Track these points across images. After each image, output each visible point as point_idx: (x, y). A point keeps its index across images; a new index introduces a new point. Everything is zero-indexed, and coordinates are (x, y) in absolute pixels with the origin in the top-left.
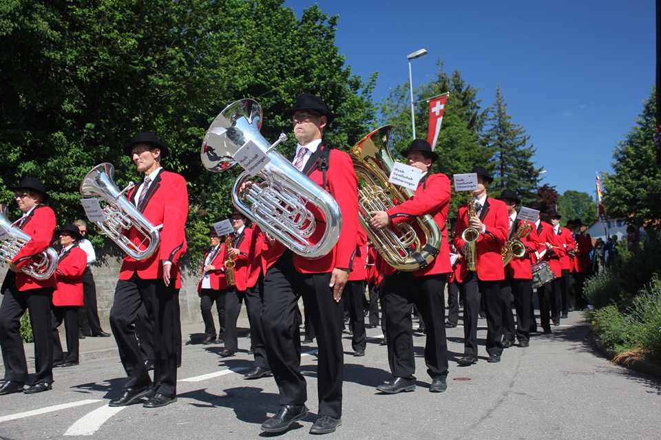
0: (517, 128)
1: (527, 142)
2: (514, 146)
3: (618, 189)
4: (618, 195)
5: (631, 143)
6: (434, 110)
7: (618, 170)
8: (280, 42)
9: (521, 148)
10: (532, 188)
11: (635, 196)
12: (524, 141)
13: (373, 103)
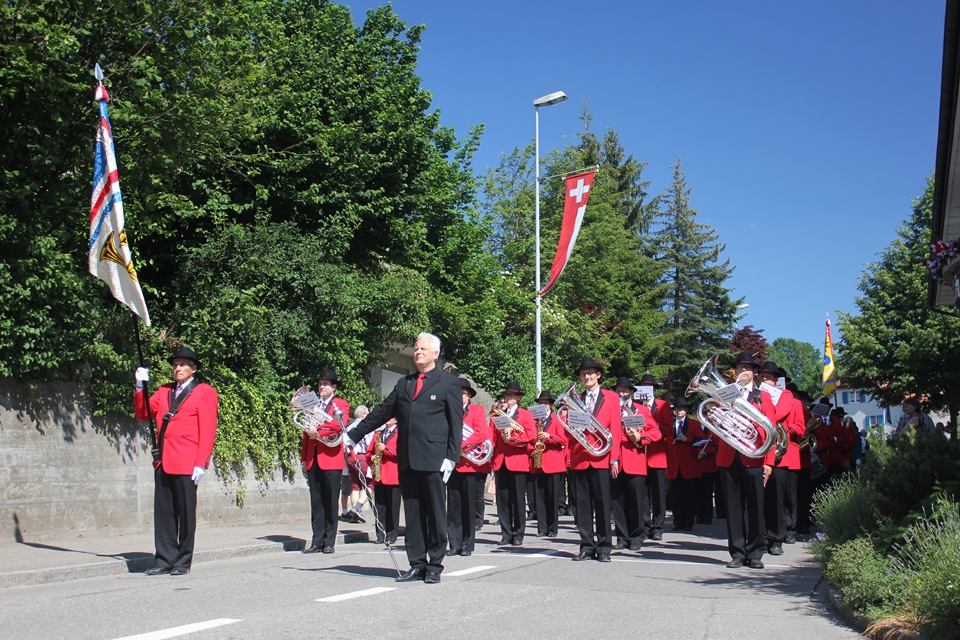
0: (705, 231)
1: (719, 254)
2: (699, 261)
3: (865, 340)
4: (864, 350)
5: (888, 266)
6: (572, 193)
7: (865, 309)
8: (325, 61)
9: (710, 264)
10: (724, 331)
11: (891, 353)
12: (716, 253)
13: (473, 175)
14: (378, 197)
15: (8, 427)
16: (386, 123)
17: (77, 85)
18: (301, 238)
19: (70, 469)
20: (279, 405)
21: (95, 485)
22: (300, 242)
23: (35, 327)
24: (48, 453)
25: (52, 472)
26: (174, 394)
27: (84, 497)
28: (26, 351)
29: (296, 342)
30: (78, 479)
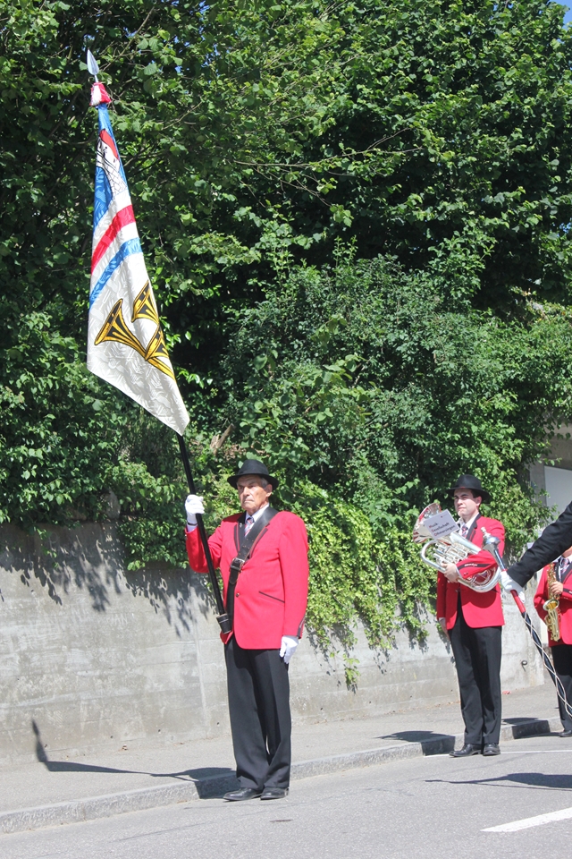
14: (517, 202)
15: (11, 595)
16: (518, 85)
17: (61, 86)
18: (406, 278)
19: (101, 650)
20: (394, 533)
21: (139, 671)
22: (404, 284)
23: (36, 447)
24: (68, 629)
25: (77, 657)
26: (242, 530)
27: (124, 691)
28: (25, 482)
29: (412, 434)
30: (113, 664)
